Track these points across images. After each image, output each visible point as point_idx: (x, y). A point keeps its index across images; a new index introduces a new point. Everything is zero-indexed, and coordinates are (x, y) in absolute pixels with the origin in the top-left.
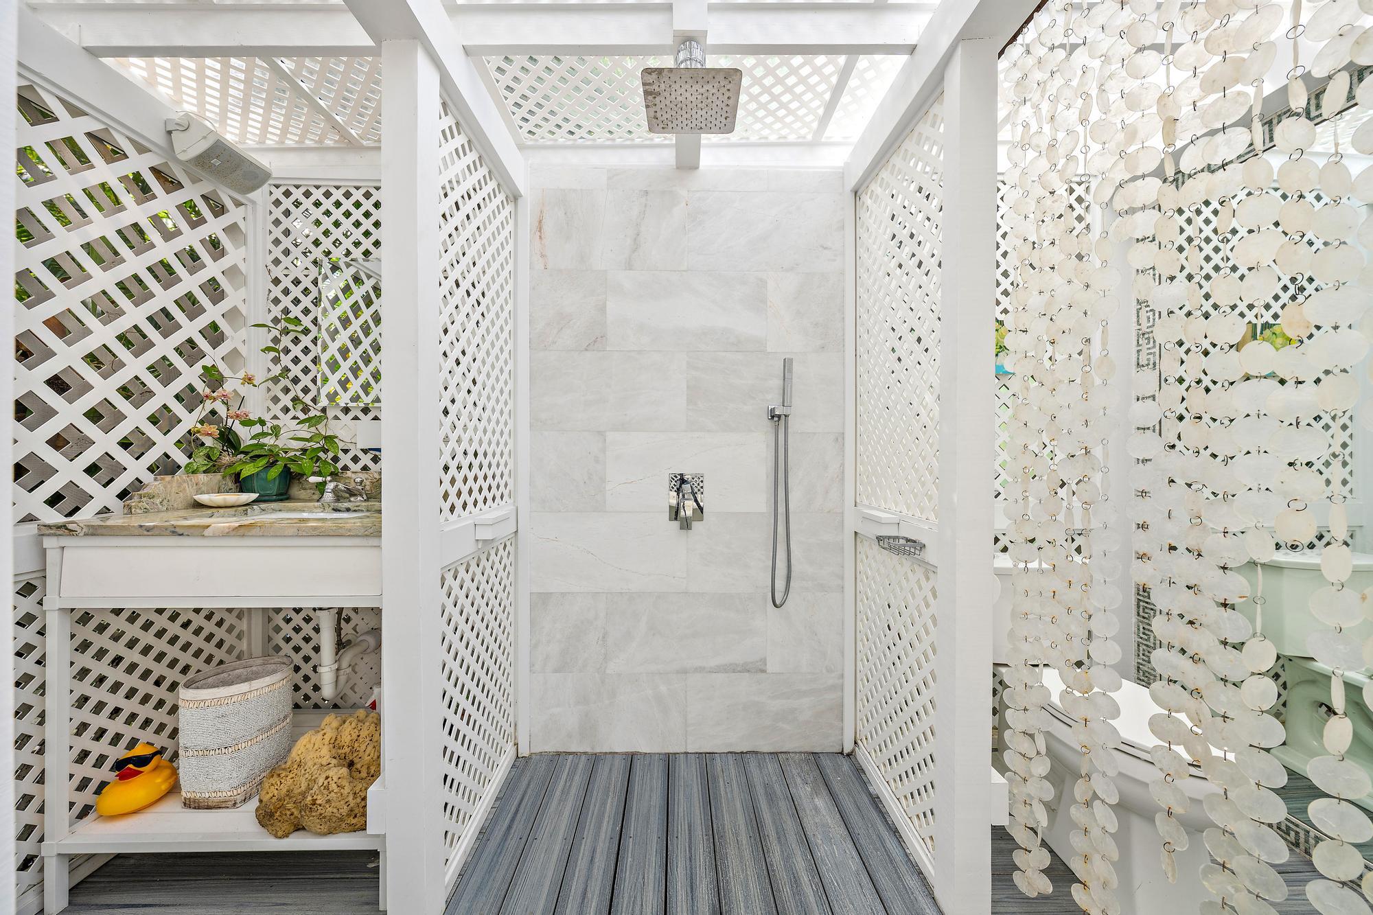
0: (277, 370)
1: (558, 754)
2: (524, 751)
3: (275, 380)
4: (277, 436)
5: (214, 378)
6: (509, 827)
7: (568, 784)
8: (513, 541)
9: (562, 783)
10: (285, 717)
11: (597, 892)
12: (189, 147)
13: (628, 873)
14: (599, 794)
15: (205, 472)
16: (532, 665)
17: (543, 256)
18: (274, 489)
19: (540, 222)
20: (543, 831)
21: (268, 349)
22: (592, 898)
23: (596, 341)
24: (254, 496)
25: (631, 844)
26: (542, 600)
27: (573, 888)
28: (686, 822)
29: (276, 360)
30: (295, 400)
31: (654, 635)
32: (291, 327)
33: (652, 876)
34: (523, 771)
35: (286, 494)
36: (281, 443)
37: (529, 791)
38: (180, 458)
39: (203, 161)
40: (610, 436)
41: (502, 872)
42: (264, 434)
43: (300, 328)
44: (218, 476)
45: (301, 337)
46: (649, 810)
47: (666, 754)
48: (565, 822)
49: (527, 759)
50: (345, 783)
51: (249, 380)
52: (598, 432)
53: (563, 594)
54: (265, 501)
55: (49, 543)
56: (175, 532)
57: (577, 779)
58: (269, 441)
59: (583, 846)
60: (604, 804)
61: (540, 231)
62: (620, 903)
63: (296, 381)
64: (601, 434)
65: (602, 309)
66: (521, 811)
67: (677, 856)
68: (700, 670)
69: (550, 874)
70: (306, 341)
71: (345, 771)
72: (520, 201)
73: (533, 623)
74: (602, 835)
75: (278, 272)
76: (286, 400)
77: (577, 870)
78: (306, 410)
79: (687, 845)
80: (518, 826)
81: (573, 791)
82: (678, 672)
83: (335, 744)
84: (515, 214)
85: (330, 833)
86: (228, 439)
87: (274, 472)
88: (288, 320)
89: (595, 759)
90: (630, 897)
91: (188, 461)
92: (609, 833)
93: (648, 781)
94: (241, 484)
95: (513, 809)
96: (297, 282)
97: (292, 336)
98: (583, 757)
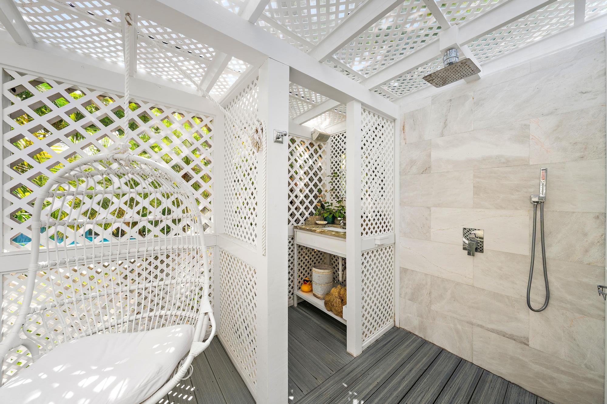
0: (332, 187)
1: (410, 333)
2: (397, 325)
3: (332, 190)
4: (332, 206)
5: (320, 191)
6: (386, 344)
7: (410, 344)
8: (394, 246)
9: (409, 342)
10: (331, 282)
11: (409, 380)
12: (315, 136)
13: (423, 383)
14: (422, 354)
15: (318, 215)
16: (400, 294)
17: (404, 139)
18: (331, 220)
19: (404, 126)
20: (396, 352)
21: (331, 182)
22: (407, 380)
23: (426, 169)
24: (326, 222)
25: (428, 376)
26: (404, 271)
27: (401, 373)
28: (458, 386)
29: (332, 185)
30: (336, 195)
31: (454, 300)
32: (335, 175)
33: (432, 391)
34: (395, 331)
35: (334, 222)
36: (332, 208)
37: (395, 338)
38: (314, 212)
39: (318, 139)
40: (433, 209)
41: (379, 355)
42: (329, 206)
43: (337, 175)
44: (320, 216)
45: (337, 177)
46: (441, 371)
47: (461, 358)
48: (405, 354)
49: (398, 329)
50: (340, 303)
51: (326, 191)
52: (427, 207)
53: (413, 271)
54: (329, 224)
55: (295, 230)
56: (311, 231)
57: (415, 344)
58: (330, 207)
59: (409, 365)
60: (423, 358)
61: (404, 130)
62: (416, 389)
63: (336, 190)
64: (429, 208)
65: (429, 156)
66: (391, 342)
67: (447, 393)
68: (482, 327)
69: (394, 365)
70: (338, 178)
71: (340, 300)
72: (396, 121)
73: (401, 279)
74: (418, 366)
75: (332, 160)
76: (334, 196)
77: (404, 370)
78: (338, 198)
79: (454, 393)
80: (389, 346)
81: (412, 347)
82: (467, 322)
83: (339, 293)
84: (394, 127)
85: (337, 315)
86: (323, 206)
87: (331, 215)
88: (334, 173)
89: (425, 342)
90: (421, 390)
91: (315, 212)
92: (420, 368)
93: (446, 362)
94: (325, 219)
95: (388, 340)
96: (336, 162)
97: (335, 177)
98: (420, 339)
